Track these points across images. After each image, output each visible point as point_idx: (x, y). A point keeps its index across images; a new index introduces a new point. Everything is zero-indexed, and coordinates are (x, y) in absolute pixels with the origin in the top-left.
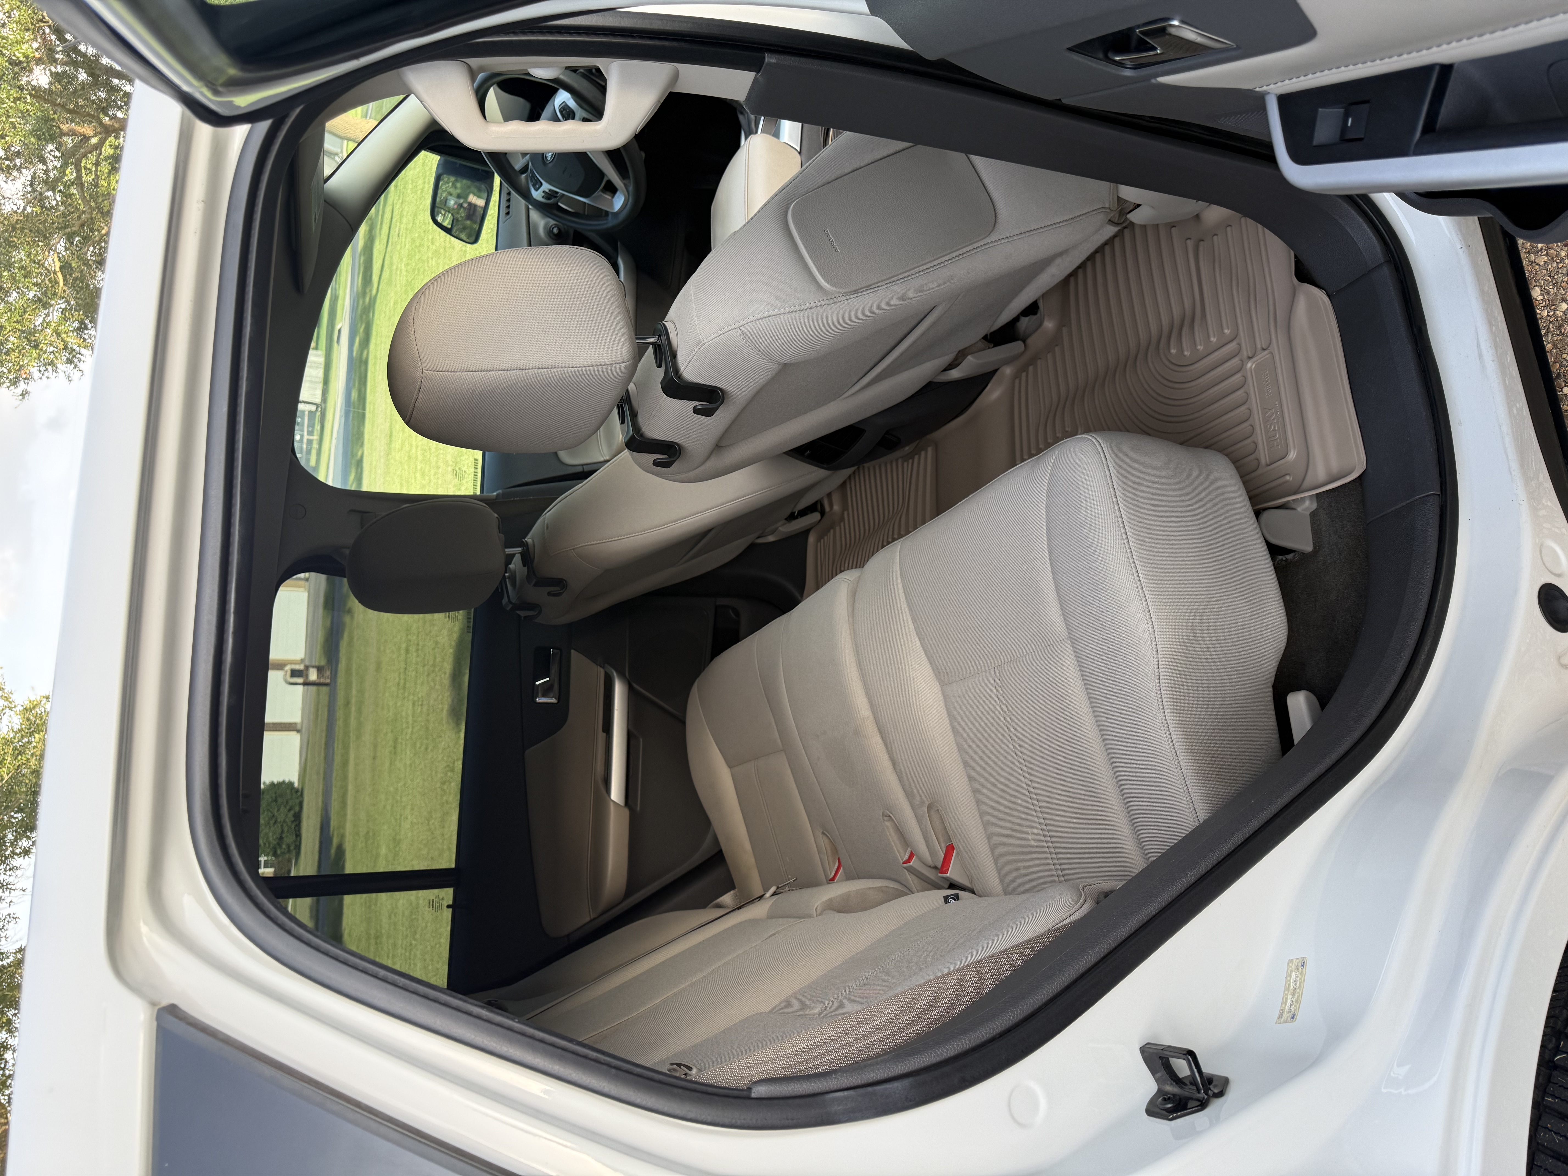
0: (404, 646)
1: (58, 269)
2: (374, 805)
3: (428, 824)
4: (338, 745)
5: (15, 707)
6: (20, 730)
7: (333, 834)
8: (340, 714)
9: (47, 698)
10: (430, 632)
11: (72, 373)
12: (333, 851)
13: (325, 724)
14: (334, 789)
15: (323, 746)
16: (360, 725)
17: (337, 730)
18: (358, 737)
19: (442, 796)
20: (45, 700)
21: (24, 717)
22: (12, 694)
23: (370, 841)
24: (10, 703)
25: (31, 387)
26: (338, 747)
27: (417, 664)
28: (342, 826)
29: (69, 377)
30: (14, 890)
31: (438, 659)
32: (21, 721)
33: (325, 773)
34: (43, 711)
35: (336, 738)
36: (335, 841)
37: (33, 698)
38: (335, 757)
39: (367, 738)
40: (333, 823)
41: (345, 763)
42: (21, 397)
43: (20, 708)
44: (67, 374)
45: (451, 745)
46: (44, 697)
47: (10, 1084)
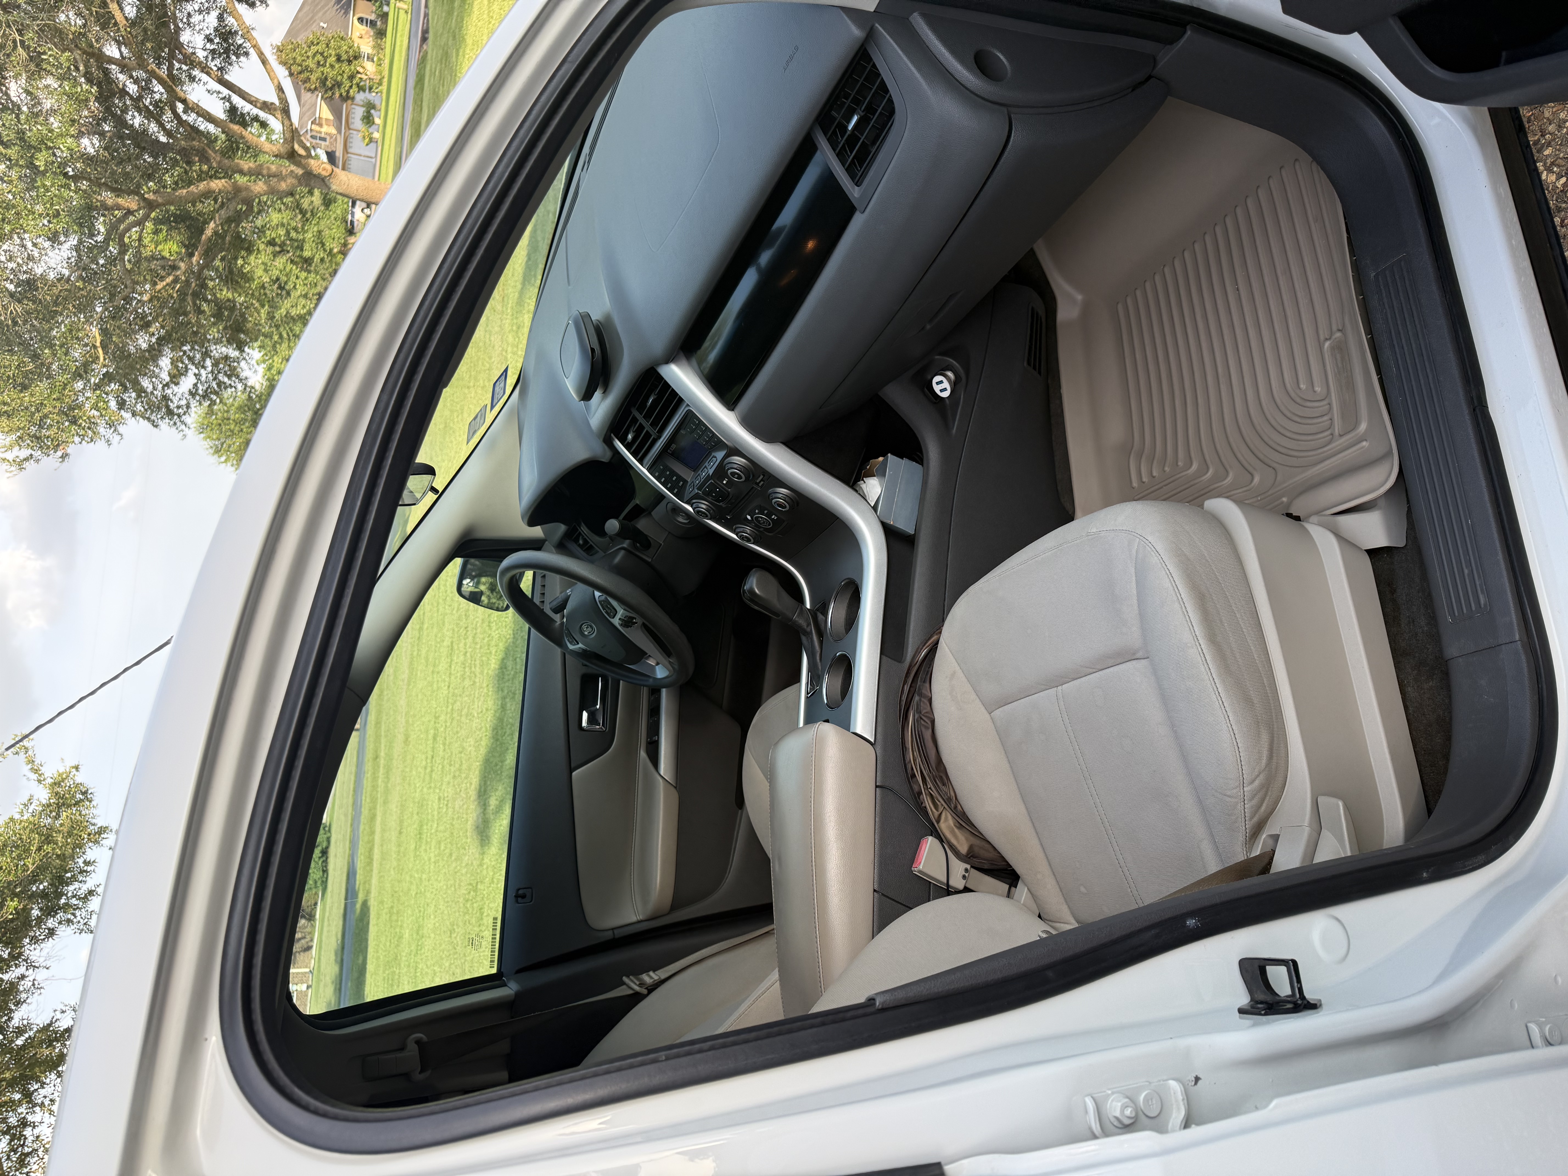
0: (432, 732)
1: (98, 344)
2: (399, 882)
3: (450, 937)
4: (366, 797)
5: (44, 780)
6: (49, 805)
7: (359, 888)
8: (368, 766)
9: (77, 768)
10: (457, 732)
11: (111, 437)
12: (358, 906)
13: (354, 769)
14: (361, 842)
15: (351, 792)
16: (387, 791)
17: (365, 782)
18: (385, 802)
19: (465, 914)
20: (74, 770)
21: (53, 792)
22: (42, 766)
23: (394, 917)
24: (40, 775)
25: (71, 449)
26: (365, 800)
27: (443, 758)
28: (368, 882)
29: (108, 441)
30: (38, 968)
31: (464, 767)
32: (50, 795)
33: (353, 820)
34: (71, 783)
35: (364, 791)
36: (361, 897)
37: (61, 770)
38: (363, 810)
39: (393, 807)
40: (359, 877)
41: (373, 818)
42: (61, 460)
43: (50, 781)
44: (106, 437)
45: (474, 863)
46: (73, 767)
47: (29, 1161)
